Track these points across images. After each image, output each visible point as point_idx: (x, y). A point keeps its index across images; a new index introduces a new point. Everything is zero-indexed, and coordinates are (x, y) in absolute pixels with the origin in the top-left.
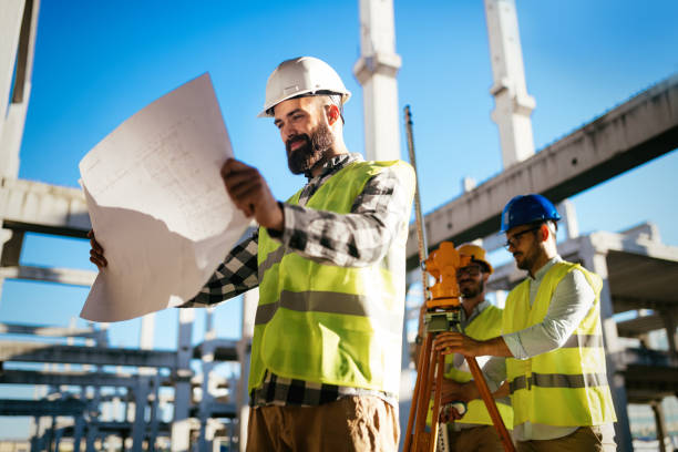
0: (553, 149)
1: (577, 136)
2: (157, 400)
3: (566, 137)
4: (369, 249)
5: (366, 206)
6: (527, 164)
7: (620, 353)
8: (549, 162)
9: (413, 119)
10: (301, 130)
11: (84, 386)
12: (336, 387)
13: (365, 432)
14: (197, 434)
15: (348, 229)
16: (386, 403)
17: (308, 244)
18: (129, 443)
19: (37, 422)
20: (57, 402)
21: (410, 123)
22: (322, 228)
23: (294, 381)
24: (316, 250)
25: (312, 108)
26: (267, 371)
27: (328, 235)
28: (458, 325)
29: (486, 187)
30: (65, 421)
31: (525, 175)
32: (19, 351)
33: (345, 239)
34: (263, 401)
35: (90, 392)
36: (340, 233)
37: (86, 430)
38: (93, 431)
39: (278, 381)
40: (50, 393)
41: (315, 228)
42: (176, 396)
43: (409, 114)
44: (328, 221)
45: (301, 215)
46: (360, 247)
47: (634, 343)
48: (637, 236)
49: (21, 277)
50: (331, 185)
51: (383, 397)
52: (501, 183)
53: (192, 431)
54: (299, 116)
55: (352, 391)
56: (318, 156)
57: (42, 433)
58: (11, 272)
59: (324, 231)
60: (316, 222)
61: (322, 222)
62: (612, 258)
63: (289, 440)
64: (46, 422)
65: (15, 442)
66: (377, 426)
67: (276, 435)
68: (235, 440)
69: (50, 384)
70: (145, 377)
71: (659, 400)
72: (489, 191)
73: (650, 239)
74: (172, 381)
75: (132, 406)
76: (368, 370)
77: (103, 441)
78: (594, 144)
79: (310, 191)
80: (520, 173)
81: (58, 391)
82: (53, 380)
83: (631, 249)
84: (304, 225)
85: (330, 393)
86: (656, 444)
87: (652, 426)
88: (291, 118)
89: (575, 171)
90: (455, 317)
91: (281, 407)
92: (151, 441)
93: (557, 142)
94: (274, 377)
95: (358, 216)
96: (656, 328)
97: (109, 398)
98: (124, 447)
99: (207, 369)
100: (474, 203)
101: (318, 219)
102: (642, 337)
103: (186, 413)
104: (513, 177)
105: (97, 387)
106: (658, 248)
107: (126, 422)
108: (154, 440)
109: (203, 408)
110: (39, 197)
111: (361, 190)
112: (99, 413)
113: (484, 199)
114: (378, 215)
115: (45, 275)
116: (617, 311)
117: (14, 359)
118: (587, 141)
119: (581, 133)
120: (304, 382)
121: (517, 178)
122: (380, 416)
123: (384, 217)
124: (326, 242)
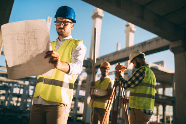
8: (132, 50)
11: (9, 83)
18: (20, 99)
30: (3, 92)
31: (127, 51)
71: (158, 106)
75: (22, 90)
100: (115, 56)
102: (157, 89)
105: (13, 84)
112: (13, 91)
118: (141, 46)
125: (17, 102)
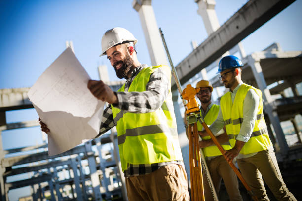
0: (227, 24)
1: (237, 15)
2: (82, 166)
3: (232, 17)
4: (155, 104)
5: (151, 86)
6: (217, 32)
7: (273, 102)
8: (226, 29)
9: (163, 33)
10: (119, 59)
11: (48, 168)
12: (157, 164)
13: (173, 179)
14: (102, 176)
15: (145, 98)
16: (178, 165)
17: (129, 107)
18: (74, 187)
19: (33, 187)
20: (38, 177)
21: (162, 35)
22: (134, 100)
23: (140, 165)
24: (133, 109)
25: (122, 50)
26: (128, 164)
27: (137, 102)
28: (201, 119)
29: (202, 46)
30: (44, 184)
31: (217, 37)
32: (17, 160)
33: (144, 102)
34: (129, 176)
35: (52, 170)
36: (142, 100)
37: (54, 186)
38: (57, 186)
39: (134, 166)
40: (35, 174)
41: (131, 100)
42: (89, 162)
43: (161, 31)
44: (136, 96)
45: (125, 96)
46: (151, 104)
47: (279, 96)
48: (272, 50)
49: (8, 129)
50: (136, 81)
51: (176, 163)
52: (208, 43)
53: (99, 176)
54: (117, 54)
55: (164, 164)
56: (128, 69)
57: (36, 191)
58: (4, 128)
59: (135, 101)
60: (131, 98)
61: (134, 97)
62: (263, 62)
63: (144, 189)
64: (36, 187)
65: (25, 197)
66: (177, 176)
67: (137, 187)
68: (118, 175)
69: (34, 171)
70: (74, 159)
71: (294, 118)
72: (203, 47)
73: (277, 50)
74: (86, 157)
75: (71, 171)
76: (168, 154)
77: (63, 188)
78: (245, 18)
79: (128, 85)
80: (215, 37)
81: (38, 172)
82: (35, 169)
83: (270, 56)
84: (126, 100)
85: (155, 167)
86: (295, 135)
87: (293, 129)
88: (114, 55)
89: (238, 31)
90: (199, 115)
91: (137, 177)
92: (83, 183)
93: (229, 20)
94: (131, 165)
95: (148, 91)
96: (287, 87)
97: (61, 170)
98: (72, 189)
99: (99, 149)
100: (198, 54)
101: (132, 96)
102: (282, 93)
103: (95, 169)
104: (212, 39)
105: (54, 167)
106: (281, 53)
107: (70, 178)
108: (84, 183)
109: (102, 165)
110: (8, 95)
111: (148, 80)
112: (58, 178)
113: (202, 52)
114: (156, 90)
115: (19, 125)
116: (268, 84)
117: (15, 164)
118: (241, 17)
119: (238, 14)
120: (144, 165)
121: (214, 40)
122: (177, 171)
123: (159, 90)
124: (136, 105)
125: (72, 191)
